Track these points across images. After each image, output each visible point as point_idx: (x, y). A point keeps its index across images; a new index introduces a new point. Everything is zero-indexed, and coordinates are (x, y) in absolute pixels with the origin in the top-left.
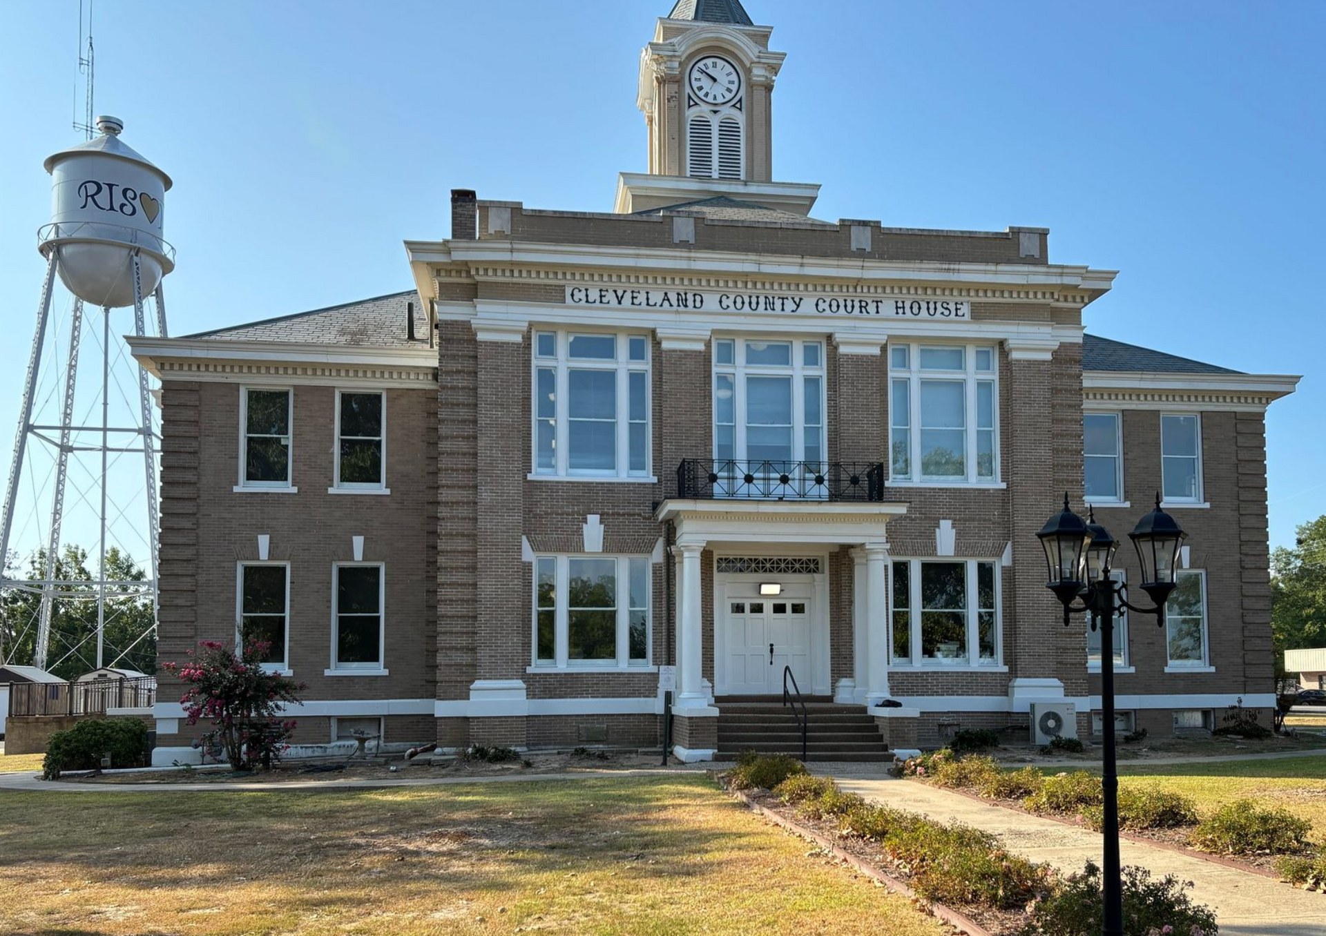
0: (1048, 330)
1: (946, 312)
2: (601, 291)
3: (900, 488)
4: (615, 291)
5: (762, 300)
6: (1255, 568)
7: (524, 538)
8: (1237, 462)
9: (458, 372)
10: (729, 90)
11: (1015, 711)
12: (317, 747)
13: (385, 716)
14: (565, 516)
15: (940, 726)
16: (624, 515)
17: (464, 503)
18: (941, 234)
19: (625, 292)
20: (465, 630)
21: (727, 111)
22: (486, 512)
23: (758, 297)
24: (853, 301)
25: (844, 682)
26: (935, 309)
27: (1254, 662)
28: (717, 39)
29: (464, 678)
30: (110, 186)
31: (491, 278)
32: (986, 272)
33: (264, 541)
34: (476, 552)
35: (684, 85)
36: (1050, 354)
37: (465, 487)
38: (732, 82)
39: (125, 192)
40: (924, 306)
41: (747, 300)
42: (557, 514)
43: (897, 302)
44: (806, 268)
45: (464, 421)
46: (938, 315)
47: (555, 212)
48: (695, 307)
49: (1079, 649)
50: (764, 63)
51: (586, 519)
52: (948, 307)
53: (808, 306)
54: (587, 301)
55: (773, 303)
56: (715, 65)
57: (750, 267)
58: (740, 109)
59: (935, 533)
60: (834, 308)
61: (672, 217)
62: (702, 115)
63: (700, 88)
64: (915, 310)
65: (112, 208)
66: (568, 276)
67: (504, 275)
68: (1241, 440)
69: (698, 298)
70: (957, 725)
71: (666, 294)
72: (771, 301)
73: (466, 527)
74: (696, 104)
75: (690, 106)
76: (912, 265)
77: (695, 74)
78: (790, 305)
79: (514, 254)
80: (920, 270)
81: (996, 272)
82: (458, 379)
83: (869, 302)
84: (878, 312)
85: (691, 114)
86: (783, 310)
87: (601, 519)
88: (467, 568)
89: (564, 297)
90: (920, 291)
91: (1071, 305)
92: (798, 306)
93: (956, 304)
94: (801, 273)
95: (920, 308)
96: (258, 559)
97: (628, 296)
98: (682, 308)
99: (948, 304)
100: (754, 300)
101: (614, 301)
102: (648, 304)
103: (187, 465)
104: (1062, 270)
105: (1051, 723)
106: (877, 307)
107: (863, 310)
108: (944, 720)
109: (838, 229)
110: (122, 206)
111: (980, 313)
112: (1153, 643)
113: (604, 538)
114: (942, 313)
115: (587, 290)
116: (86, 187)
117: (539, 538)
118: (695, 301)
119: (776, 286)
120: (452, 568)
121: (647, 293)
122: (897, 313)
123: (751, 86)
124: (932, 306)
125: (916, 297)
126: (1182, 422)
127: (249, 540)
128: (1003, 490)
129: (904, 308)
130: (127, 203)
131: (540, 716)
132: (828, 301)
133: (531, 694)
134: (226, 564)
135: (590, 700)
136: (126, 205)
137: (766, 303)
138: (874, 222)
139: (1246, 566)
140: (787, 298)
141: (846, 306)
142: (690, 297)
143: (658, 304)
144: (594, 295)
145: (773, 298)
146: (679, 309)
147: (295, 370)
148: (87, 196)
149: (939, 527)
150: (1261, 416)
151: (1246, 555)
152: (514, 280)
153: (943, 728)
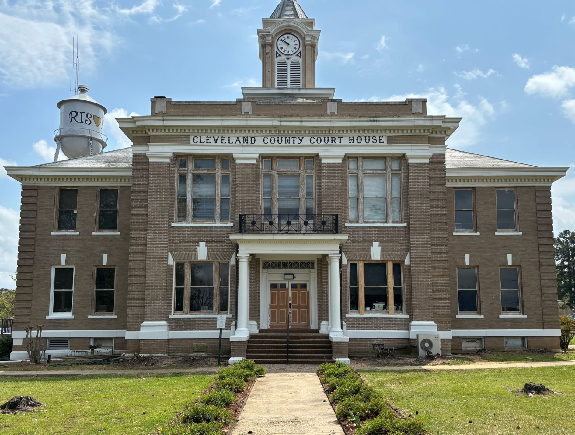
0: (427, 148)
1: (375, 141)
2: (207, 137)
3: (352, 227)
4: (214, 137)
5: (284, 139)
6: (547, 265)
7: (169, 253)
8: (536, 211)
9: (141, 177)
10: (295, 48)
11: (411, 338)
12: (84, 352)
13: (115, 337)
14: (189, 243)
15: (374, 345)
16: (217, 242)
17: (142, 237)
18: (372, 104)
19: (218, 137)
20: (140, 297)
21: (294, 58)
22: (151, 242)
23: (282, 137)
24: (328, 138)
25: (324, 323)
26: (369, 140)
27: (548, 313)
28: (289, 26)
29: (139, 321)
30: (81, 113)
31: (155, 133)
32: (393, 121)
33: (63, 257)
34: (146, 260)
35: (274, 48)
36: (428, 159)
37: (143, 230)
38: (296, 45)
39: (87, 115)
40: (363, 138)
41: (276, 139)
42: (185, 242)
43: (350, 137)
44: (303, 123)
45: (143, 200)
46: (370, 143)
47: (186, 102)
48: (251, 143)
49: (446, 306)
50: (311, 35)
51: (199, 244)
52: (376, 138)
53: (306, 141)
54: (201, 142)
55: (289, 140)
56: (288, 37)
57: (277, 123)
58: (300, 56)
59: (370, 248)
60: (319, 141)
61: (241, 102)
62: (282, 60)
63: (282, 48)
64: (359, 141)
65: (82, 122)
66: (191, 131)
67: (161, 132)
68: (538, 201)
69: (253, 139)
70: (382, 345)
71: (238, 138)
72: (288, 139)
73: (141, 249)
74: (280, 55)
75: (277, 57)
76: (355, 119)
77: (280, 42)
78: (297, 141)
79: (164, 121)
80: (360, 121)
81: (398, 121)
82: (141, 180)
83: (336, 138)
84: (340, 142)
85: (277, 60)
86: (294, 143)
87: (206, 244)
88: (142, 268)
89: (190, 141)
90: (361, 132)
91: (439, 135)
92: (301, 141)
93: (380, 137)
94: (301, 125)
95: (361, 140)
96: (61, 265)
97: (220, 139)
98: (245, 144)
99: (376, 137)
100: (280, 139)
101: (213, 142)
102: (229, 143)
103: (31, 223)
104: (432, 118)
105: (427, 345)
106: (340, 140)
107: (333, 141)
108: (375, 342)
109: (321, 104)
110: (86, 120)
111: (391, 141)
112: (493, 303)
113: (207, 253)
114: (373, 142)
115: (200, 137)
116: (72, 114)
117: (176, 253)
118: (251, 140)
119: (290, 132)
120: (136, 268)
121: (229, 137)
122: (350, 143)
123: (305, 46)
124: (367, 138)
125: (360, 135)
126: (507, 192)
127: (57, 256)
128: (405, 227)
129: (353, 140)
130: (88, 119)
131: (175, 339)
132: (316, 138)
133: (171, 328)
134: (47, 268)
135: (199, 331)
136: (87, 120)
137: (286, 140)
138: (339, 100)
139: (542, 264)
140: (296, 138)
141: (325, 140)
142: (249, 139)
143: (234, 143)
144: (204, 139)
145: (289, 137)
146: (244, 144)
147: (79, 179)
148: (72, 117)
149: (372, 245)
150: (549, 188)
151: (543, 258)
152: (167, 134)
153: (375, 346)
